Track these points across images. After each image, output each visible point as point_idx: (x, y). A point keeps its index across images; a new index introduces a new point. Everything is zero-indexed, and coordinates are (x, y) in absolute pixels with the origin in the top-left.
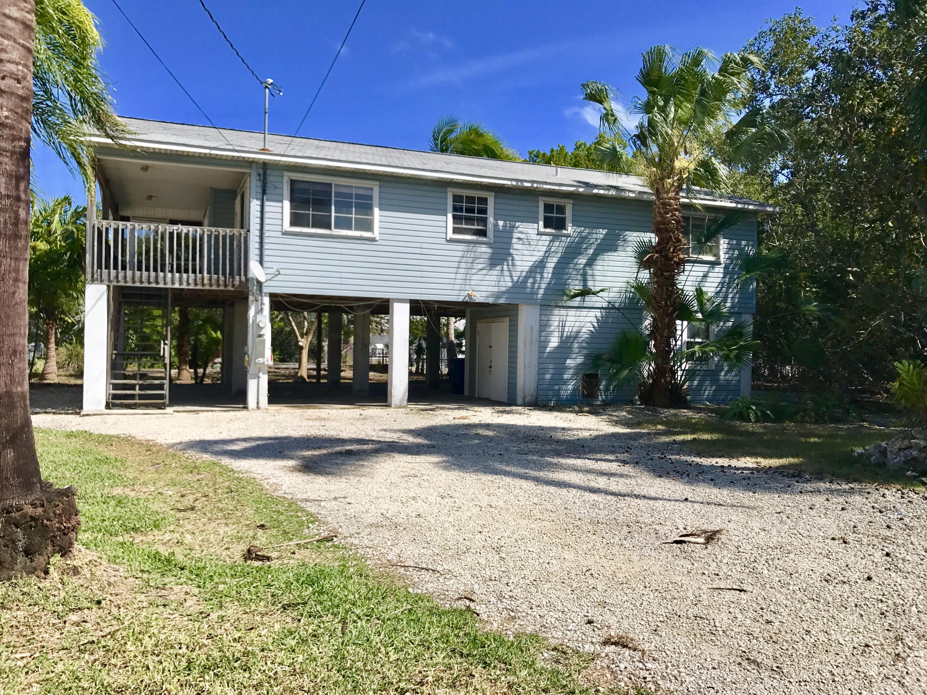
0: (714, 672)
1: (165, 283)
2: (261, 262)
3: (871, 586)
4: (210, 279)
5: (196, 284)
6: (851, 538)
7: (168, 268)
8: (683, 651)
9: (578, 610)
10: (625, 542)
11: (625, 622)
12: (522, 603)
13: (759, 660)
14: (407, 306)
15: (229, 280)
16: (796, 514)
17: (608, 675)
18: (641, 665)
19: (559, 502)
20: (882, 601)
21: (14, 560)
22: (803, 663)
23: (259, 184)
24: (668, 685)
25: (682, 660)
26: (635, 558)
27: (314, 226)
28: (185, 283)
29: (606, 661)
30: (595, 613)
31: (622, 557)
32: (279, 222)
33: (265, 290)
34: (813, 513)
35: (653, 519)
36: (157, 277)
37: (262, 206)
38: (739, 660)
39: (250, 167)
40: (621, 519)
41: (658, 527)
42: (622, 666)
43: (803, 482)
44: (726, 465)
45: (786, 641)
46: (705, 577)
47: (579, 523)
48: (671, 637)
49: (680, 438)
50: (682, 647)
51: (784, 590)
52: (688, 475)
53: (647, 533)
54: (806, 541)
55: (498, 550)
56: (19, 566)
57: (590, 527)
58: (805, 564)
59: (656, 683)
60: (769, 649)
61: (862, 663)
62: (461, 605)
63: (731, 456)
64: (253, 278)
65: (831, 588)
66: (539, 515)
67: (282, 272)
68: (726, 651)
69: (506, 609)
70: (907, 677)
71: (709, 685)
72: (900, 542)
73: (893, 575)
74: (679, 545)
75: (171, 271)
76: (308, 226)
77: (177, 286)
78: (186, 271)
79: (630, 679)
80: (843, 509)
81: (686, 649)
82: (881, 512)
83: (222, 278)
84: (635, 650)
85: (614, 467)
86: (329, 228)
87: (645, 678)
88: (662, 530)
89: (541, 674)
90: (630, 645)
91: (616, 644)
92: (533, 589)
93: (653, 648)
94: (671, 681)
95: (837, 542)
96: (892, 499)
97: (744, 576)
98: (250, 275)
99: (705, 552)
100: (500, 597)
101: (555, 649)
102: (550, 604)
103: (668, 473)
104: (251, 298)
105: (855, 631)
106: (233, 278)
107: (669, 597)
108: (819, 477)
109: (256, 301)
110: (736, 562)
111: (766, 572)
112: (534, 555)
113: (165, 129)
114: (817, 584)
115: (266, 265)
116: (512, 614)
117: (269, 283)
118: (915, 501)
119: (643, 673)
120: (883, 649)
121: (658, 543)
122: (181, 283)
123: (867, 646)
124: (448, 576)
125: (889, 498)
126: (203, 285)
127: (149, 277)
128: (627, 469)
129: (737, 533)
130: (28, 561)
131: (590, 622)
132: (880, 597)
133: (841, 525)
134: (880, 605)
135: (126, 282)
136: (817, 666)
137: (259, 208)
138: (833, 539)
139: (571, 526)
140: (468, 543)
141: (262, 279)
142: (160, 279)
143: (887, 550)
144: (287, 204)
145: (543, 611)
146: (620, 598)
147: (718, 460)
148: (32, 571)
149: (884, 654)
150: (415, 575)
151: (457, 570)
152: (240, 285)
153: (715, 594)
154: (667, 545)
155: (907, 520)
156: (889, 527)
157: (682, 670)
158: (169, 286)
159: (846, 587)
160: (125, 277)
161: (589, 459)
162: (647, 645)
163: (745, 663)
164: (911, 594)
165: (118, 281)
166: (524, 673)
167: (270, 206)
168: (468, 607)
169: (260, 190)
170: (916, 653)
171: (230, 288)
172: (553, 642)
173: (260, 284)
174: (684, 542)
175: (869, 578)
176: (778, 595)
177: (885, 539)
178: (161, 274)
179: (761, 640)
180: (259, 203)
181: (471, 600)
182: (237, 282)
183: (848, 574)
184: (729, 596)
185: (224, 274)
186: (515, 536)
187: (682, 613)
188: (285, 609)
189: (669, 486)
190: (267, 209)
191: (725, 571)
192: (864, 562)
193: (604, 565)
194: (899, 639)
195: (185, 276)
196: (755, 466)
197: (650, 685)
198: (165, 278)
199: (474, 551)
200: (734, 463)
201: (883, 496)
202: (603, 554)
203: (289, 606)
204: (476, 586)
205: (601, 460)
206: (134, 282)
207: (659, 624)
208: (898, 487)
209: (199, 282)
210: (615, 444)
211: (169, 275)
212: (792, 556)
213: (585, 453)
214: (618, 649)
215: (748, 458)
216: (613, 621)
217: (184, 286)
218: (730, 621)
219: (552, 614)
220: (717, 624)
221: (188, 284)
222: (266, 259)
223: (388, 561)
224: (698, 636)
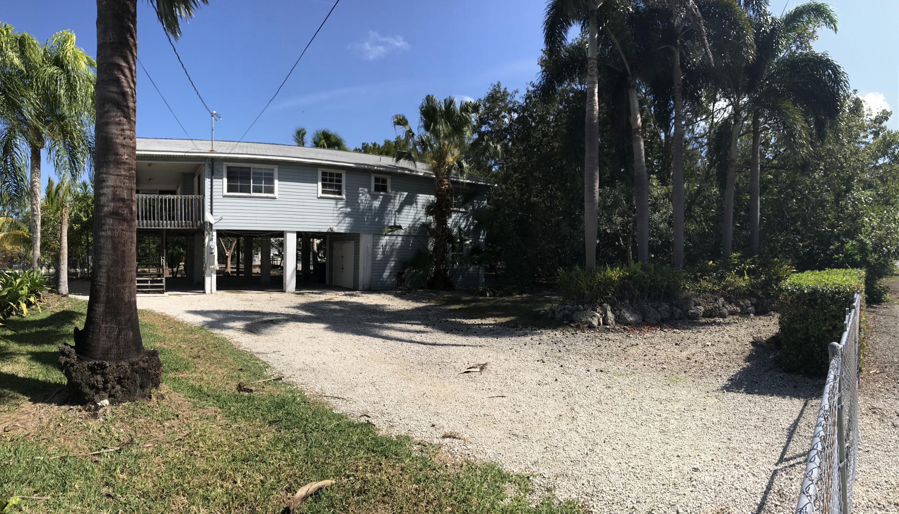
0: (499, 444)
1: (163, 226)
2: (212, 213)
3: (557, 384)
4: (186, 223)
5: (178, 226)
6: (545, 359)
7: (164, 218)
8: (483, 436)
9: (425, 419)
10: (439, 375)
11: (451, 424)
12: (395, 417)
13: (517, 434)
14: (295, 235)
15: (195, 224)
16: (519, 349)
17: (450, 456)
18: (465, 448)
19: (398, 352)
20: (563, 391)
21: (135, 390)
22: (536, 431)
23: (210, 170)
24: (480, 456)
25: (483, 441)
26: (446, 384)
27: (241, 192)
28: (173, 226)
29: (447, 448)
30: (434, 420)
31: (440, 384)
32: (221, 190)
33: (214, 228)
34: (526, 347)
35: (450, 360)
36: (159, 223)
37: (212, 182)
38: (509, 435)
39: (205, 161)
40: (434, 361)
41: (455, 364)
42: (456, 449)
43: (519, 330)
44: (480, 323)
45: (527, 421)
46: (484, 391)
47: (412, 365)
48: (475, 428)
49: (453, 307)
50: (482, 433)
51: (521, 393)
52: (462, 331)
53: (450, 368)
54: (526, 363)
55: (373, 384)
56: (137, 394)
57: (419, 367)
58: (528, 377)
59: (474, 456)
60: (520, 427)
61: (560, 425)
62: (363, 420)
63: (482, 318)
64: (207, 222)
65: (541, 388)
66: (390, 361)
67: (223, 218)
68: (502, 432)
69: (387, 421)
70: (579, 428)
71: (498, 452)
72: (566, 358)
73: (565, 376)
74: (467, 374)
75: (166, 220)
76: (237, 192)
77: (169, 227)
78: (174, 220)
79: (461, 456)
80: (540, 344)
81: (484, 434)
82: (555, 343)
83: (191, 223)
84: (460, 439)
85: (422, 328)
86: (250, 193)
87: (469, 455)
88: (458, 365)
89: (417, 460)
90: (457, 437)
91: (450, 437)
92: (398, 408)
93: (468, 436)
94: (480, 454)
95: (540, 362)
96: (559, 336)
97: (502, 388)
98: (206, 220)
99: (481, 376)
100: (383, 414)
101: (419, 444)
102: (410, 417)
103: (451, 330)
104: (206, 233)
105: (555, 409)
106: (197, 222)
107: (469, 405)
108: (525, 326)
109: (209, 234)
110: (497, 380)
111: (512, 384)
112: (393, 386)
113: (159, 143)
114: (535, 387)
115: (214, 214)
116: (391, 424)
117: (216, 224)
118: (569, 336)
119: (467, 452)
120: (567, 416)
121: (456, 374)
122: (171, 226)
123: (560, 416)
124: (351, 402)
125: (558, 336)
126: (182, 226)
127: (155, 223)
128: (428, 329)
129: (494, 363)
130: (142, 391)
131: (433, 426)
132: (562, 389)
133: (540, 352)
134: (563, 393)
135: (143, 226)
136: (543, 431)
137: (210, 183)
138: (538, 361)
139: (408, 367)
140: (356, 380)
141: (212, 222)
142: (161, 224)
143: (561, 364)
144: (225, 180)
145: (407, 421)
146: (444, 409)
147: (475, 320)
148: (143, 397)
149: (567, 418)
150: (333, 401)
151: (355, 398)
152: (200, 226)
153: (491, 400)
154: (461, 375)
155: (567, 346)
156: (560, 351)
157: (484, 446)
158: (165, 228)
159: (548, 386)
160: (143, 224)
161: (408, 324)
162: (465, 435)
163: (511, 437)
164: (574, 385)
165: (139, 226)
166: (408, 460)
167: (216, 182)
168: (368, 421)
169: (210, 173)
170: (580, 415)
171: (195, 228)
172: (418, 440)
173: (211, 225)
174: (470, 372)
175: (556, 380)
176: (519, 396)
177: (559, 358)
178: (161, 222)
179: (516, 422)
180: (210, 180)
181: (368, 416)
182: (199, 224)
183: (547, 379)
184: (499, 400)
185: (192, 220)
186: (381, 375)
187: (478, 414)
188: (271, 424)
189: (454, 338)
190: (214, 183)
191: (493, 386)
192: (552, 371)
193: (432, 389)
194: (572, 409)
195: (173, 222)
196: (494, 322)
197: (472, 458)
198: (163, 223)
199: (361, 385)
200: (484, 322)
201: (555, 335)
202: (429, 383)
203: (273, 422)
204: (368, 408)
205: (414, 324)
206: (147, 226)
207: (468, 422)
208: (561, 329)
209: (180, 225)
210: (419, 314)
211: (165, 222)
212: (521, 373)
213: (404, 320)
214: (451, 439)
215: (490, 318)
216: (444, 423)
217: (173, 228)
218: (501, 415)
219: (412, 422)
220: (496, 417)
221: (175, 226)
222: (214, 211)
223: (317, 393)
224: (488, 426)
